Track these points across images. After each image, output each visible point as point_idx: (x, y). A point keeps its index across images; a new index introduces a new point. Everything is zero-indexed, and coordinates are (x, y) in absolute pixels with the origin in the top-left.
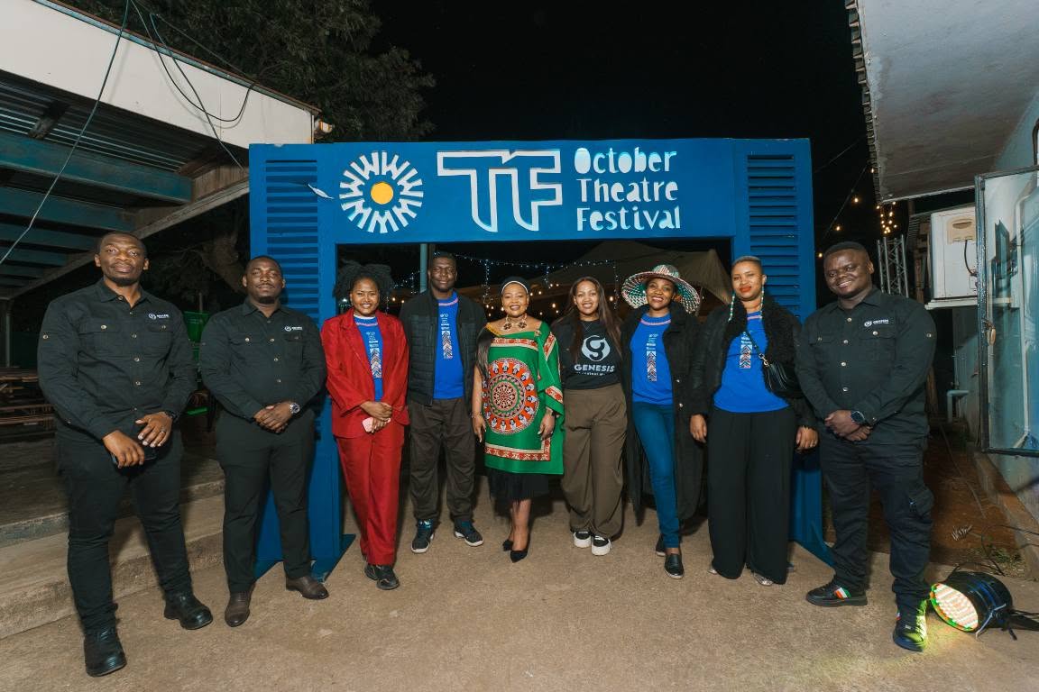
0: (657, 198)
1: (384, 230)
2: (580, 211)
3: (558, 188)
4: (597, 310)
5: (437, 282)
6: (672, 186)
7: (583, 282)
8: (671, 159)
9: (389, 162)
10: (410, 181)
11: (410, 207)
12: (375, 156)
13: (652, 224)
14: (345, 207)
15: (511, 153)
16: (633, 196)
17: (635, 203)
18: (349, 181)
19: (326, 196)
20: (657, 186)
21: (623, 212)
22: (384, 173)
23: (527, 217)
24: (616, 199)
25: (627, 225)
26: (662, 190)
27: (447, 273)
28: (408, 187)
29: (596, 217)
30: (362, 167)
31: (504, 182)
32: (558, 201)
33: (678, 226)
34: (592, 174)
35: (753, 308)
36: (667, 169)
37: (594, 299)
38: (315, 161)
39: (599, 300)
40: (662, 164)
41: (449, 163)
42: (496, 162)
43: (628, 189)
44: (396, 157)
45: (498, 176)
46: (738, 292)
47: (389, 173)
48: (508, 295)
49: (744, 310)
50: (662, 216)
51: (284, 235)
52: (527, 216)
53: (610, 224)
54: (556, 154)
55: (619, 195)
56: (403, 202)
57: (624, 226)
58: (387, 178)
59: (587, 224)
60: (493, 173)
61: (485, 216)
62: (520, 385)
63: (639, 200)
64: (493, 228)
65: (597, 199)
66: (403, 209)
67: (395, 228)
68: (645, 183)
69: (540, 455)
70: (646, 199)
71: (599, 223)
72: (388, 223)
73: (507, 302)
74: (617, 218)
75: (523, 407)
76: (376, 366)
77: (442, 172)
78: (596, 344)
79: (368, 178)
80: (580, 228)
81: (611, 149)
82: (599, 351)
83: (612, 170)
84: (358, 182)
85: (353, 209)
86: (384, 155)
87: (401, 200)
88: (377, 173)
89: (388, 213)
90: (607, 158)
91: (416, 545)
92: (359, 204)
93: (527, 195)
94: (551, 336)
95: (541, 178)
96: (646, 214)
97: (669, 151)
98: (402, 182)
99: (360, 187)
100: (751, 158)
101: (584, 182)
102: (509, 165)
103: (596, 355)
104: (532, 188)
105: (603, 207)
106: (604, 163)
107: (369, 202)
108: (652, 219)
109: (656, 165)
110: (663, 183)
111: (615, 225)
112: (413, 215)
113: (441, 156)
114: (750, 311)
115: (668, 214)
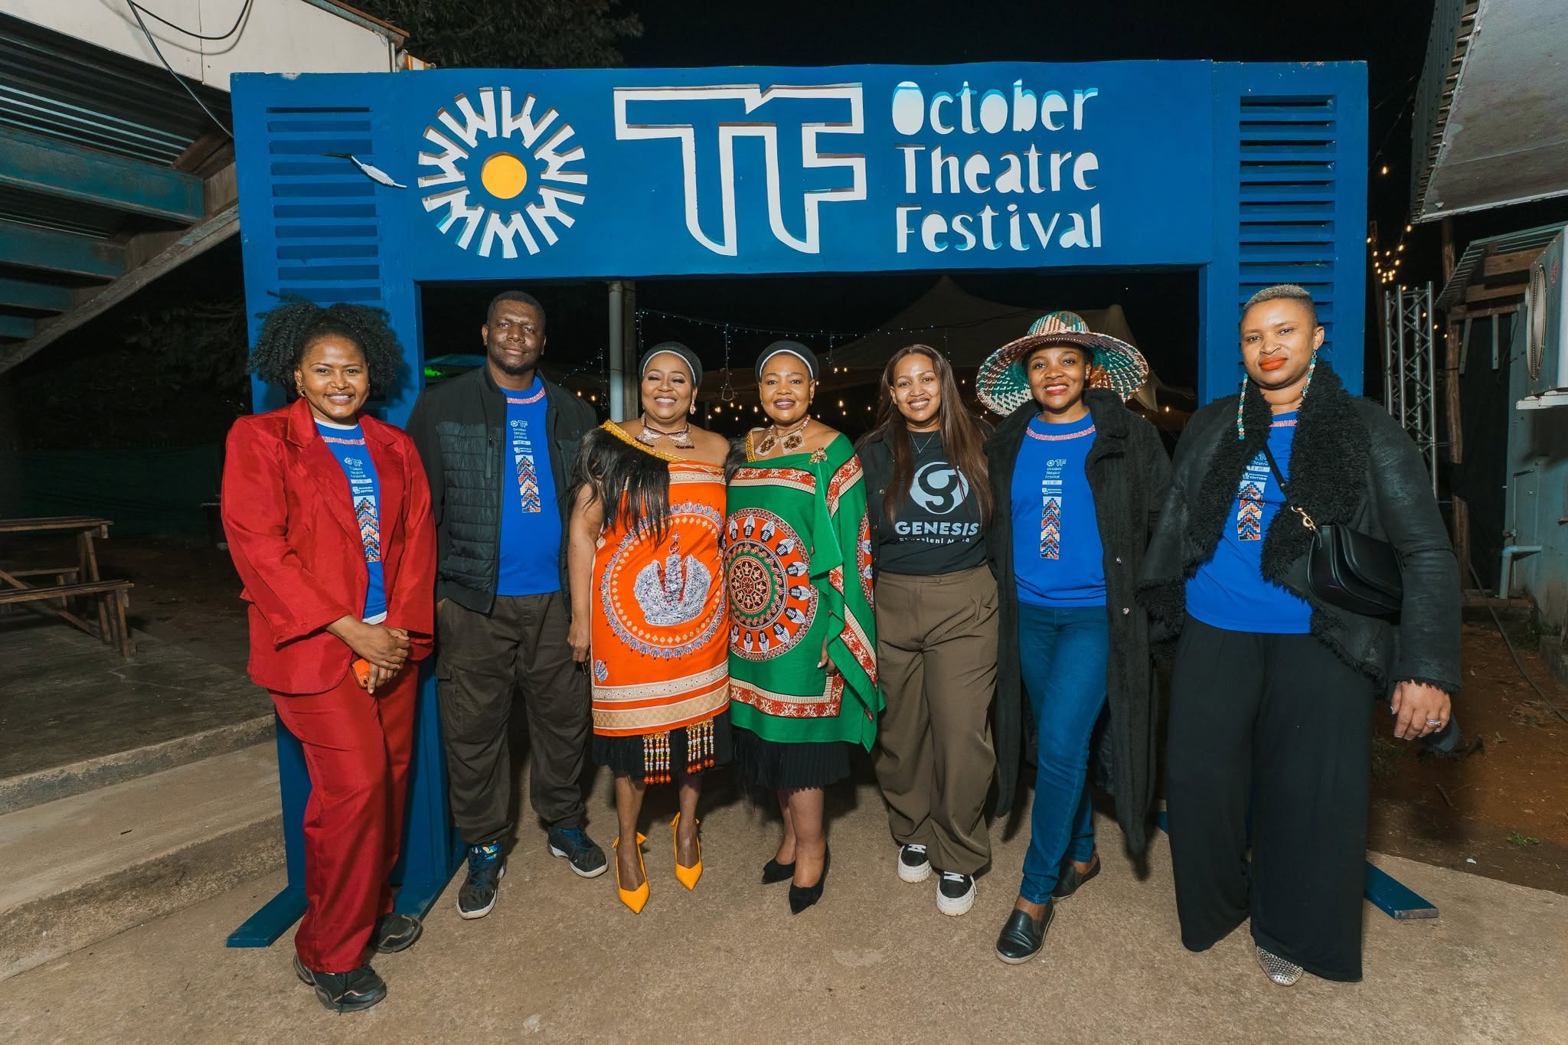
0: (1056, 186)
1: (510, 252)
2: (902, 214)
3: (859, 165)
4: (938, 413)
5: (498, 351)
6: (1087, 162)
7: (908, 357)
8: (1086, 105)
9: (516, 112)
10: (560, 150)
11: (562, 205)
12: (487, 98)
13: (1044, 239)
14: (431, 204)
15: (764, 90)
16: (1008, 183)
17: (1012, 196)
18: (438, 151)
19: (391, 182)
20: (1056, 161)
21: (987, 215)
22: (507, 134)
23: (796, 227)
24: (974, 187)
25: (995, 241)
26: (1067, 170)
27: (522, 334)
28: (555, 162)
29: (933, 225)
30: (462, 121)
31: (749, 152)
32: (859, 192)
33: (1097, 243)
34: (926, 138)
35: (1285, 403)
36: (1078, 125)
37: (932, 388)
38: (366, 110)
39: (941, 393)
40: (1068, 115)
41: (639, 114)
42: (734, 112)
43: (999, 168)
44: (531, 102)
45: (736, 140)
46: (1257, 371)
47: (517, 134)
48: (773, 378)
49: (1266, 406)
50: (1066, 224)
51: (312, 263)
52: (795, 224)
53: (962, 240)
54: (854, 94)
55: (982, 179)
56: (548, 195)
57: (989, 243)
58: (513, 145)
59: (915, 239)
60: (726, 135)
61: (712, 225)
62: (775, 565)
63: (1020, 190)
64: (729, 248)
65: (937, 188)
66: (548, 207)
67: (533, 248)
68: (1033, 156)
69: (821, 707)
70: (1035, 187)
71: (939, 238)
72: (517, 238)
73: (768, 392)
74: (976, 228)
75: (782, 608)
76: (369, 532)
77: (624, 132)
78: (939, 479)
79: (473, 144)
80: (902, 247)
81: (966, 84)
82: (946, 493)
83: (968, 127)
84: (455, 153)
85: (446, 209)
86: (506, 96)
87: (543, 192)
88: (492, 134)
89: (517, 219)
90: (958, 102)
91: (467, 903)
92: (458, 201)
93: (797, 181)
94: (852, 464)
95: (825, 145)
96: (1034, 218)
97: (1084, 89)
98: (545, 153)
99: (459, 164)
100: (1247, 102)
101: (910, 153)
102: (760, 116)
103: (939, 501)
104: (806, 165)
105: (947, 205)
106: (951, 114)
107: (479, 196)
108: (1046, 229)
109: (1055, 117)
110: (1069, 155)
111: (971, 241)
112: (568, 221)
113: (621, 98)
114: (1277, 411)
115: (1078, 219)
